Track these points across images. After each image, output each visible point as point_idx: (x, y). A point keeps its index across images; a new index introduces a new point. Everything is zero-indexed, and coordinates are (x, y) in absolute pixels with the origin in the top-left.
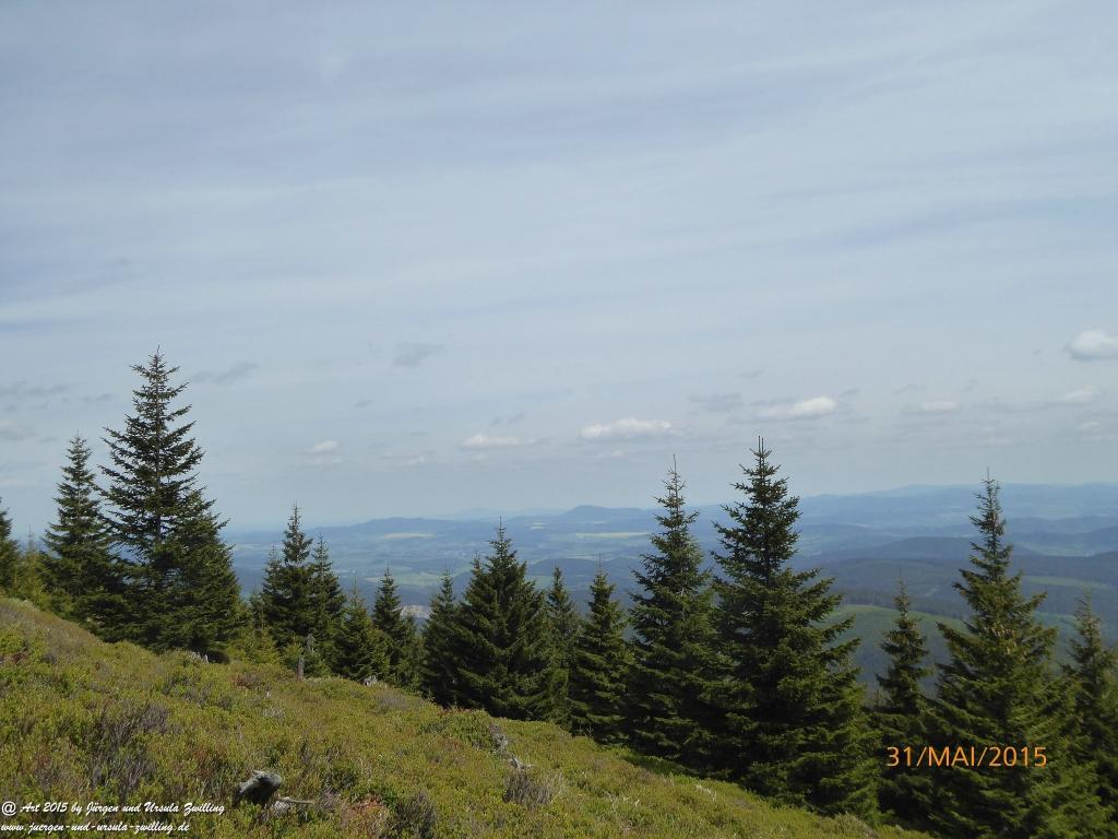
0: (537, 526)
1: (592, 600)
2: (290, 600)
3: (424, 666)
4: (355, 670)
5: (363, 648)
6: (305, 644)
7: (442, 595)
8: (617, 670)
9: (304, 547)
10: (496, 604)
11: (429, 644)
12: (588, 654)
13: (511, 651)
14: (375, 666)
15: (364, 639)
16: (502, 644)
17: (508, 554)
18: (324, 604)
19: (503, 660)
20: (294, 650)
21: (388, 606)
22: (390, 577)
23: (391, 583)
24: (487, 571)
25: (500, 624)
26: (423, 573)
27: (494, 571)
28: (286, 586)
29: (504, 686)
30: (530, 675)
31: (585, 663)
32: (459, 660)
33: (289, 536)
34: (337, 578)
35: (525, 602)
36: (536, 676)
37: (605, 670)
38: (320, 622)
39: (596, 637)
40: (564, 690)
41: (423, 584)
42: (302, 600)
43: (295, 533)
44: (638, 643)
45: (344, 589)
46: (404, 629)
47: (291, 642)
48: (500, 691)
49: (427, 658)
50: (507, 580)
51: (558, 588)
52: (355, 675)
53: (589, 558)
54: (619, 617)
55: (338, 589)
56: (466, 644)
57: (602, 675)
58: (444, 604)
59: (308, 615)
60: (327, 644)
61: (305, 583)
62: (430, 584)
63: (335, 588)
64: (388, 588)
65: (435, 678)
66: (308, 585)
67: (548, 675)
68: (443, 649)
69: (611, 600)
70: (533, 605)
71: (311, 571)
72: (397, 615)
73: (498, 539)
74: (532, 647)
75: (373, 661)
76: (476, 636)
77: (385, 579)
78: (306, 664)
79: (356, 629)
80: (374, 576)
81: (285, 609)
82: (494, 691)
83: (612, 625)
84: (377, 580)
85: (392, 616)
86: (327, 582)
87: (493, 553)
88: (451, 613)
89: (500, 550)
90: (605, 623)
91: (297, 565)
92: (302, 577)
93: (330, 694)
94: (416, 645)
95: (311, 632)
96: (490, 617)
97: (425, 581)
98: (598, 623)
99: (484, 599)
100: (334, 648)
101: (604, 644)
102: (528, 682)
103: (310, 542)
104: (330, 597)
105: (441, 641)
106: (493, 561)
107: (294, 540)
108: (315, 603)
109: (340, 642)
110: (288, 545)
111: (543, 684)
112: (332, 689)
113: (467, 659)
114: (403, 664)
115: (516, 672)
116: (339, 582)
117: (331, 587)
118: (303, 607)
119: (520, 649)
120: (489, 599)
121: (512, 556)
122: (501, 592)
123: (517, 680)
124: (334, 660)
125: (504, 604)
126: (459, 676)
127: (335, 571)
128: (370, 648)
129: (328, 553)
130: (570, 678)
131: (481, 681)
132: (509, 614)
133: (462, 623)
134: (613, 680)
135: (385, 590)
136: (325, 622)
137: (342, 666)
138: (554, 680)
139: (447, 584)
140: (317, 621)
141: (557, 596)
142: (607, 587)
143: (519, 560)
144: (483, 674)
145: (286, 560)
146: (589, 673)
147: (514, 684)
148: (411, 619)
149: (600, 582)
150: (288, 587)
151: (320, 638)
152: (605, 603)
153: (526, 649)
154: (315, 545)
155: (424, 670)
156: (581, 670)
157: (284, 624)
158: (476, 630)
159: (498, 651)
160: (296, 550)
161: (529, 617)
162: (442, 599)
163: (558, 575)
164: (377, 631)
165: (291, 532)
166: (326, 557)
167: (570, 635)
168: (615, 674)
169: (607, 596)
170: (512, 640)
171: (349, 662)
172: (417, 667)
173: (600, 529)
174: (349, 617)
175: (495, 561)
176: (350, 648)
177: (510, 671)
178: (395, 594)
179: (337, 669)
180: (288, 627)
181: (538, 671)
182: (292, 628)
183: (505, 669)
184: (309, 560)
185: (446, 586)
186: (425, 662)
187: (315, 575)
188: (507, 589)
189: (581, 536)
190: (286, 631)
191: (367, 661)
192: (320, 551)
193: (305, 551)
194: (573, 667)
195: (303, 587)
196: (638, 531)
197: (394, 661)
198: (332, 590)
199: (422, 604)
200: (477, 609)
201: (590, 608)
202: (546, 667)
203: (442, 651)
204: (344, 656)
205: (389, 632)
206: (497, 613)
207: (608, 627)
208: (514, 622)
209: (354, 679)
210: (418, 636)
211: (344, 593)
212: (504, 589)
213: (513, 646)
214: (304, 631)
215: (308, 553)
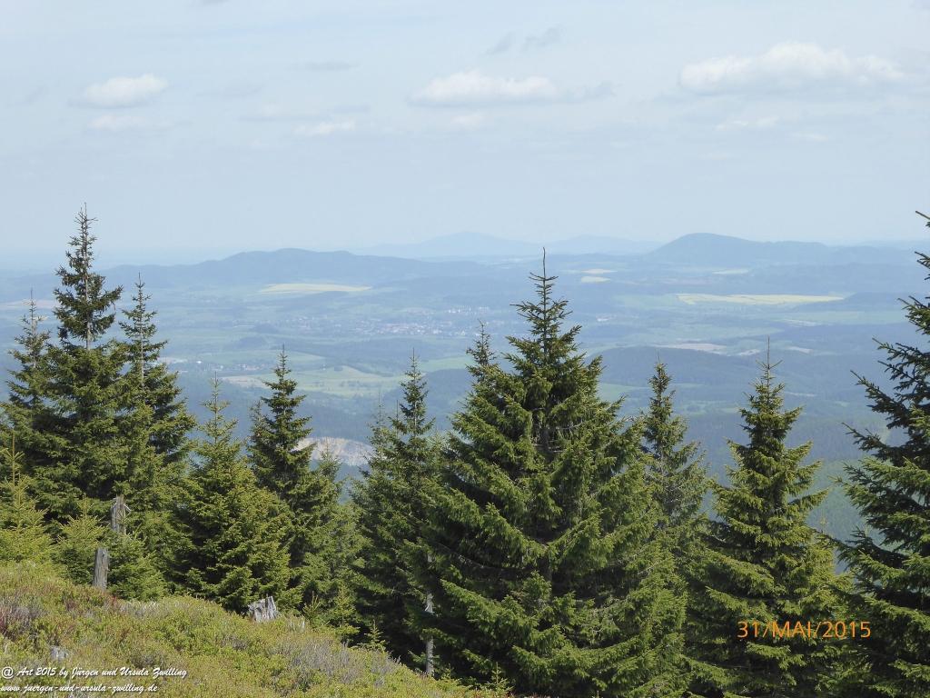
0: (594, 276)
1: (746, 440)
2: (72, 422)
3: (356, 569)
4: (214, 578)
5: (233, 530)
6: (106, 517)
7: (402, 418)
8: (795, 598)
9: (101, 305)
10: (529, 444)
11: (369, 524)
12: (730, 561)
13: (560, 547)
14: (258, 570)
15: (234, 511)
16: (541, 530)
17: (559, 335)
18: (145, 432)
19: (543, 564)
20: (82, 532)
21: (282, 439)
22: (286, 377)
23: (290, 389)
24: (509, 369)
25: (538, 488)
26: (347, 369)
27: (527, 371)
28: (63, 389)
29: (544, 625)
30: (600, 602)
31: (721, 578)
32: (446, 564)
33: (70, 280)
34: (174, 378)
35: (595, 443)
36: (616, 606)
37: (769, 599)
38: (138, 470)
39: (751, 522)
40: (674, 637)
41: (348, 393)
42: (96, 422)
43: (82, 275)
44: (867, 546)
45: (188, 402)
46: (316, 489)
47: (76, 513)
48: (536, 635)
49: (364, 553)
50: (554, 390)
51: (660, 413)
52: (215, 588)
53: (707, 348)
54: (804, 481)
55: (174, 402)
56: (458, 529)
57: (762, 609)
58: (405, 438)
59: (111, 455)
60: (152, 519)
61: (104, 384)
62: (362, 392)
63: (168, 397)
64: (283, 400)
65: (383, 597)
66: (111, 390)
67: (639, 605)
68: (401, 535)
69: (788, 444)
70: (612, 450)
71: (117, 359)
72: (303, 458)
73: (536, 300)
74: (609, 540)
75: (253, 559)
76: (483, 510)
77: (276, 380)
78: (113, 563)
79: (215, 487)
80: (242, 373)
81: (62, 441)
82: (521, 636)
83: (787, 498)
84: (255, 383)
85: (291, 459)
86: (151, 384)
87: (526, 332)
88: (421, 457)
89: (542, 326)
90: (773, 493)
91: (88, 344)
92: (100, 371)
93: (184, 640)
94: (340, 523)
95: (119, 493)
96: (514, 470)
97: (352, 385)
98: (759, 493)
99: (502, 429)
100: (168, 528)
101: (766, 538)
102: (596, 618)
103: (115, 295)
104: (159, 415)
105: (397, 517)
106: (523, 347)
107: (81, 290)
108: (126, 430)
109: (182, 517)
110: (66, 300)
111: (629, 625)
112: (183, 627)
113: (462, 559)
114: (314, 566)
115: (570, 595)
116: (176, 385)
117: (161, 397)
118: (100, 436)
119: (583, 544)
120: (515, 433)
121: (568, 338)
122: (542, 416)
123: (571, 611)
124: (168, 553)
125: (548, 446)
126: (441, 596)
127: (169, 361)
128: (247, 531)
129: (154, 321)
130: (689, 611)
131: (493, 610)
132: (558, 465)
133: (451, 480)
134: (783, 619)
135: (277, 405)
136: (149, 473)
137: (186, 568)
138: (655, 613)
139: (414, 394)
140: (131, 466)
141: (658, 429)
142: (779, 414)
143: (583, 351)
144: (498, 595)
145: (63, 334)
146: (732, 603)
147: (566, 620)
148: (328, 470)
149: (765, 400)
150: (69, 391)
151: (138, 505)
152: (774, 449)
153: (595, 543)
154: (125, 303)
155: (359, 579)
156: (714, 594)
157: (59, 472)
158: (481, 497)
159: (533, 549)
160: (85, 313)
161: (604, 474)
162: (401, 427)
163: (661, 383)
164: (264, 494)
165: (72, 271)
166: (151, 330)
167: (685, 516)
168: (789, 608)
169: (779, 434)
170: (564, 524)
171: (200, 560)
172: (343, 572)
173: (732, 285)
174: (199, 461)
175: (529, 349)
176: (204, 529)
177: (558, 591)
178: (298, 413)
179: (177, 576)
180: (66, 477)
181: (620, 594)
182: (76, 482)
183: (545, 584)
184: (115, 334)
185: (411, 399)
186: (360, 563)
187: (127, 366)
188: (555, 410)
189: (688, 299)
190: (63, 488)
191: (240, 560)
192: (136, 314)
193: (106, 314)
194: (696, 586)
195: (99, 394)
196: (825, 293)
197: (296, 560)
198: (163, 404)
199: (346, 435)
200: (487, 451)
201: (739, 457)
202: (636, 586)
203: (399, 537)
204: (191, 546)
205: (285, 496)
206: (530, 464)
207: (778, 503)
208: (568, 483)
209: (211, 596)
210: (344, 507)
211: (190, 411)
212: (547, 411)
213: (567, 539)
214: (105, 491)
215: (111, 319)
